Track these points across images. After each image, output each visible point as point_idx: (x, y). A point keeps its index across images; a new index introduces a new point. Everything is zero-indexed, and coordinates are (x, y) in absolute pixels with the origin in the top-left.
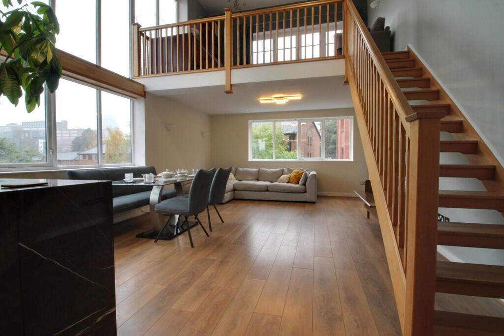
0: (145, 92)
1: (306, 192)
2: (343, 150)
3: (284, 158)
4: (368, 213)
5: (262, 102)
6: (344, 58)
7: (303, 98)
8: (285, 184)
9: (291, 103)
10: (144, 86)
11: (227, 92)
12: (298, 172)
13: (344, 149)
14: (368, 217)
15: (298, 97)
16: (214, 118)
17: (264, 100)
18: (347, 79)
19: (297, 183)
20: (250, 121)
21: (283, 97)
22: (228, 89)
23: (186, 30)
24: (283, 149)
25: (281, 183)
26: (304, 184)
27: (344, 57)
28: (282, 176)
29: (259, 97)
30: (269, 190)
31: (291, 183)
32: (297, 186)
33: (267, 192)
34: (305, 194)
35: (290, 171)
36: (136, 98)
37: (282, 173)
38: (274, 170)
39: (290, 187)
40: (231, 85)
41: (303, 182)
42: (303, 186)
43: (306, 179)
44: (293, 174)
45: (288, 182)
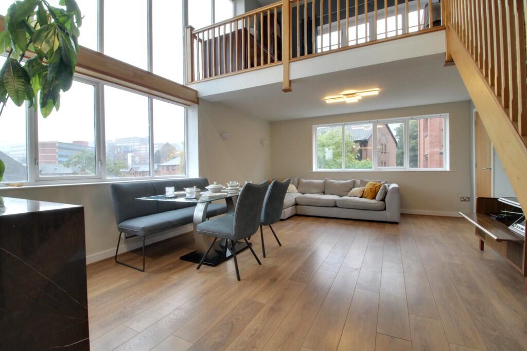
0: (198, 98)
1: (385, 209)
2: (427, 158)
3: (354, 167)
4: (482, 243)
5: (328, 102)
6: (445, 29)
7: (381, 93)
8: (357, 199)
9: (366, 100)
10: (196, 92)
11: (286, 91)
12: (375, 185)
13: (428, 156)
14: (482, 248)
15: (374, 92)
16: (274, 126)
17: (330, 99)
18: (450, 56)
19: (374, 198)
20: (314, 126)
21: (354, 94)
22: (286, 86)
23: (241, 25)
24: (353, 157)
25: (352, 198)
26: (383, 200)
28: (354, 190)
29: (326, 96)
30: (337, 205)
31: (366, 198)
32: (373, 201)
33: (335, 208)
34: (385, 211)
35: (364, 183)
36: (189, 106)
37: (354, 185)
38: (344, 182)
39: (364, 203)
40: (290, 82)
41: (381, 197)
42: (382, 202)
43: (386, 193)
44: (367, 187)
45: (361, 197)
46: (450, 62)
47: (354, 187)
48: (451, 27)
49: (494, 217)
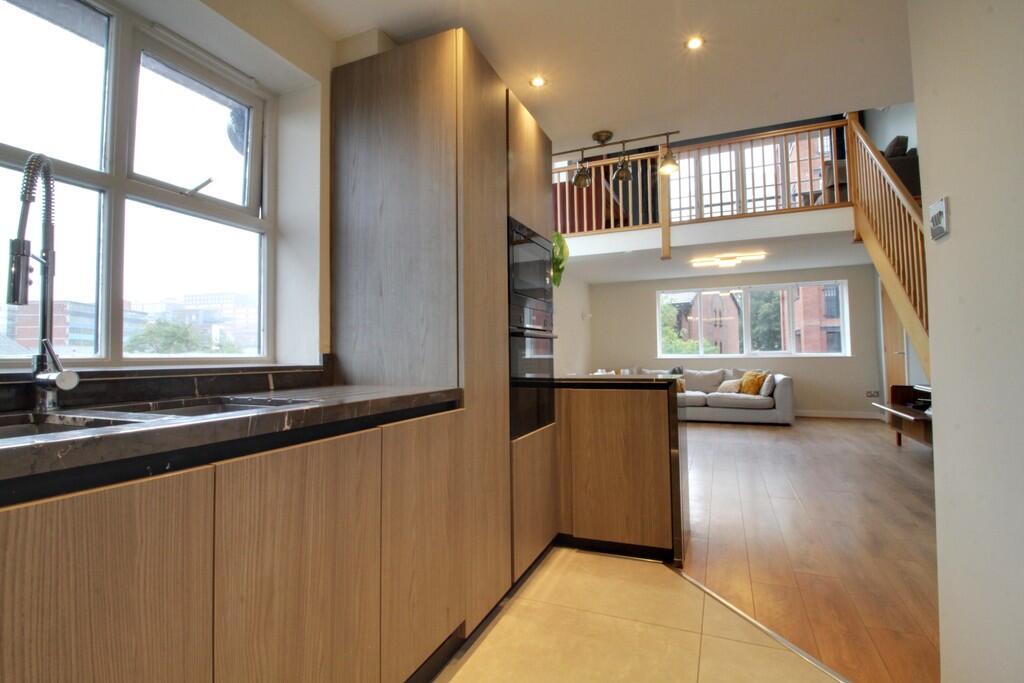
1: (774, 407)
4: (899, 437)
5: (695, 265)
6: (852, 206)
7: (767, 257)
8: (734, 394)
9: (745, 264)
11: (663, 259)
12: (756, 376)
13: (802, 333)
14: (899, 443)
15: (760, 255)
16: (597, 290)
17: (699, 262)
18: (859, 235)
19: (758, 393)
20: (657, 292)
21: (734, 257)
22: (666, 253)
25: (725, 394)
26: (771, 395)
27: (851, 204)
28: (725, 383)
29: (691, 258)
30: (708, 403)
31: (746, 393)
32: (757, 397)
33: (707, 408)
34: (773, 411)
35: (739, 374)
37: (723, 377)
38: (708, 372)
39: (745, 399)
40: (670, 248)
41: (768, 392)
42: (771, 398)
43: (774, 386)
44: (745, 379)
45: (739, 392)
46: (859, 240)
47: (724, 380)
48: (859, 206)
49: (910, 406)
